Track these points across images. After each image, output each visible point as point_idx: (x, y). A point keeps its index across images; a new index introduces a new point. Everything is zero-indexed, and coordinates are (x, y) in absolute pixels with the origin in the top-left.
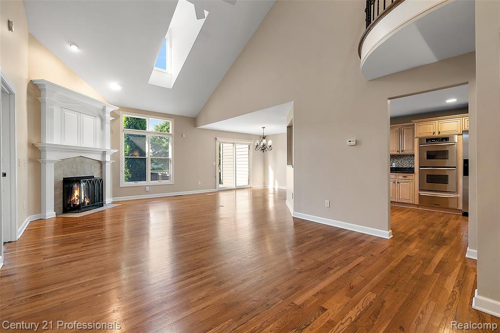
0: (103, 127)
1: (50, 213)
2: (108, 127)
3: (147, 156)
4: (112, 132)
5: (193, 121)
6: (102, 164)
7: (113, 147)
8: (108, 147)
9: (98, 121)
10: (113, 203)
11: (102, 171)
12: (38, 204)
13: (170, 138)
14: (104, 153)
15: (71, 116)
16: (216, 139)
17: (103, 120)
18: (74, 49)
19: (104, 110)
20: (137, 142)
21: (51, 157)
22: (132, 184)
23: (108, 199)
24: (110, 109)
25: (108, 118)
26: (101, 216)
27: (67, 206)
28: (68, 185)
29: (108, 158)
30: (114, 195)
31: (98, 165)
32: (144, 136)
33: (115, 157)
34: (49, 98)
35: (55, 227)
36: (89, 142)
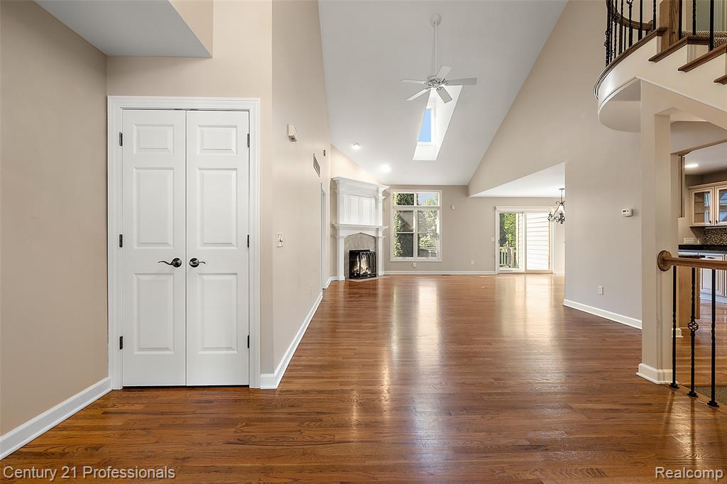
0: (376, 207)
1: (342, 277)
2: (380, 205)
3: (414, 232)
4: (384, 210)
5: (465, 189)
6: (375, 239)
7: (384, 224)
8: (381, 224)
9: (373, 200)
10: (385, 275)
11: (376, 247)
12: (335, 272)
13: (438, 212)
14: (377, 230)
15: (355, 199)
16: (495, 208)
17: (377, 200)
18: (356, 148)
19: (377, 191)
20: (406, 217)
21: (343, 234)
22: (401, 259)
23: (380, 272)
24: (382, 189)
25: (381, 197)
26: (375, 283)
27: (352, 274)
28: (353, 256)
29: (380, 234)
30: (386, 269)
31: (374, 240)
32: (412, 212)
33: (386, 233)
34: (341, 189)
35: (345, 285)
36: (367, 222)
